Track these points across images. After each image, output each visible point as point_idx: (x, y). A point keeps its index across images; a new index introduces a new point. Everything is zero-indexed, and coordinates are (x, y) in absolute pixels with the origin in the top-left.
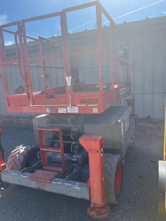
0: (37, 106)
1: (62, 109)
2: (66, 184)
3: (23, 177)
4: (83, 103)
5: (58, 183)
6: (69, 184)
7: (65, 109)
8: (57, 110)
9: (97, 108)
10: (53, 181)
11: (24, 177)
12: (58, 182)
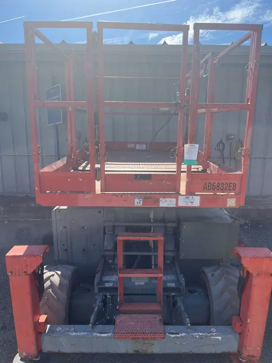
0: (114, 194)
1: (168, 200)
2: (197, 335)
3: (100, 337)
4: (209, 190)
5: (179, 336)
6: (201, 334)
7: (174, 200)
8: (158, 201)
9: (235, 199)
10: (170, 333)
11: (103, 335)
12: (178, 334)
